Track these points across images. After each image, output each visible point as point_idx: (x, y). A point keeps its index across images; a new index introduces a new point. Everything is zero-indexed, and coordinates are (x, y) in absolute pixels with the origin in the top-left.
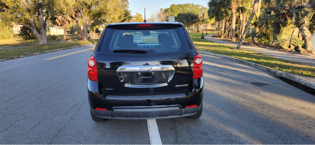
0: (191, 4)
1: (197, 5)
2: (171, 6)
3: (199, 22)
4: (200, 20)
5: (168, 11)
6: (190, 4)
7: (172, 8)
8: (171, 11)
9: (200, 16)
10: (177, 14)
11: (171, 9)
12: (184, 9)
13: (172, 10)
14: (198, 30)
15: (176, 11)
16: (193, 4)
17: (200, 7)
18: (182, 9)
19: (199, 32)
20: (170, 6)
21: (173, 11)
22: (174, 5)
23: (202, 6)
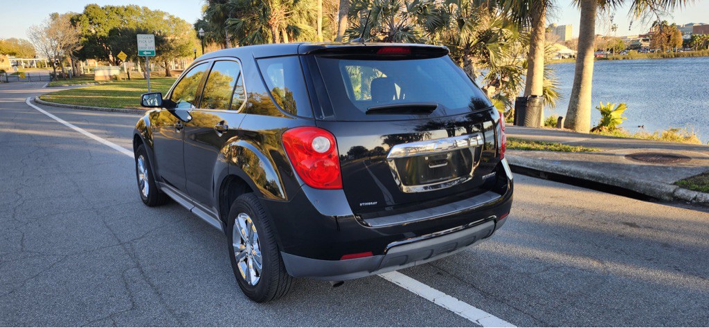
0: (141, 7)
1: (157, 12)
2: (86, 8)
3: (169, 51)
4: (171, 49)
5: (78, 20)
6: (137, 8)
7: (92, 14)
8: (87, 22)
9: (169, 38)
10: (108, 30)
11: (87, 15)
12: (125, 18)
13: (90, 20)
14: (167, 71)
15: (102, 21)
16: (145, 9)
17: (165, 18)
18: (118, 18)
19: (170, 76)
20: (84, 9)
21: (94, 20)
22: (95, 7)
23: (171, 14)
